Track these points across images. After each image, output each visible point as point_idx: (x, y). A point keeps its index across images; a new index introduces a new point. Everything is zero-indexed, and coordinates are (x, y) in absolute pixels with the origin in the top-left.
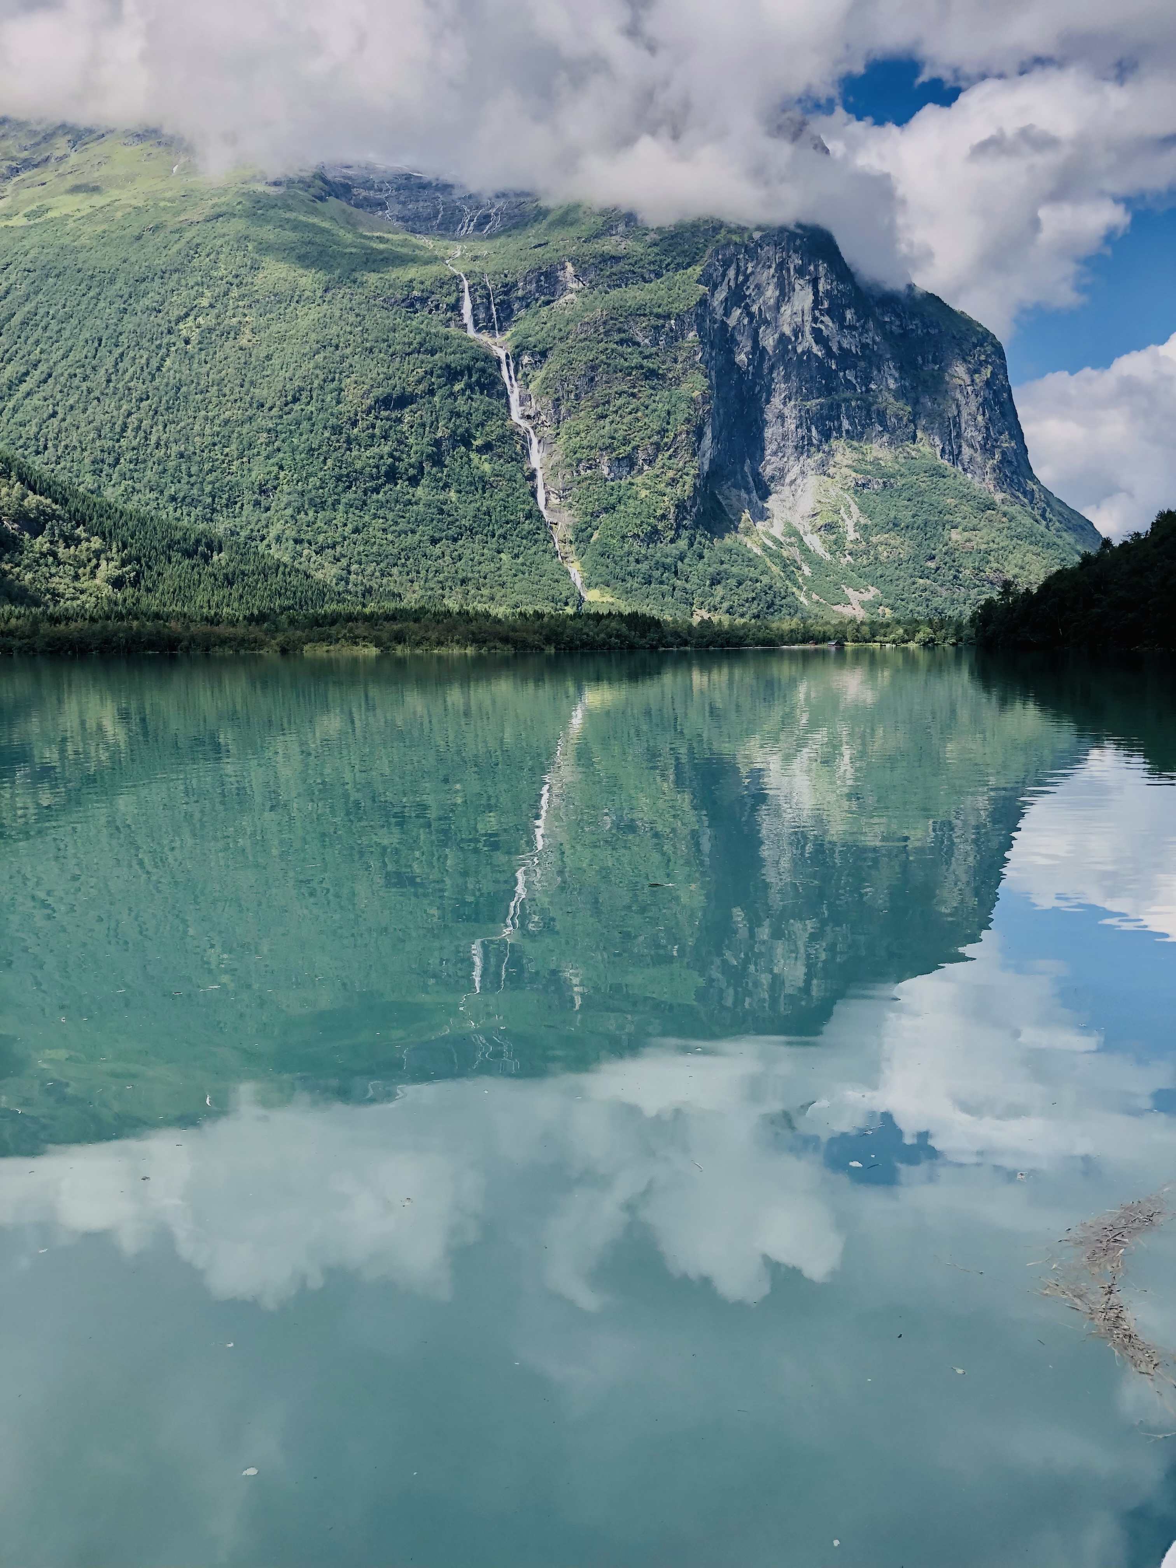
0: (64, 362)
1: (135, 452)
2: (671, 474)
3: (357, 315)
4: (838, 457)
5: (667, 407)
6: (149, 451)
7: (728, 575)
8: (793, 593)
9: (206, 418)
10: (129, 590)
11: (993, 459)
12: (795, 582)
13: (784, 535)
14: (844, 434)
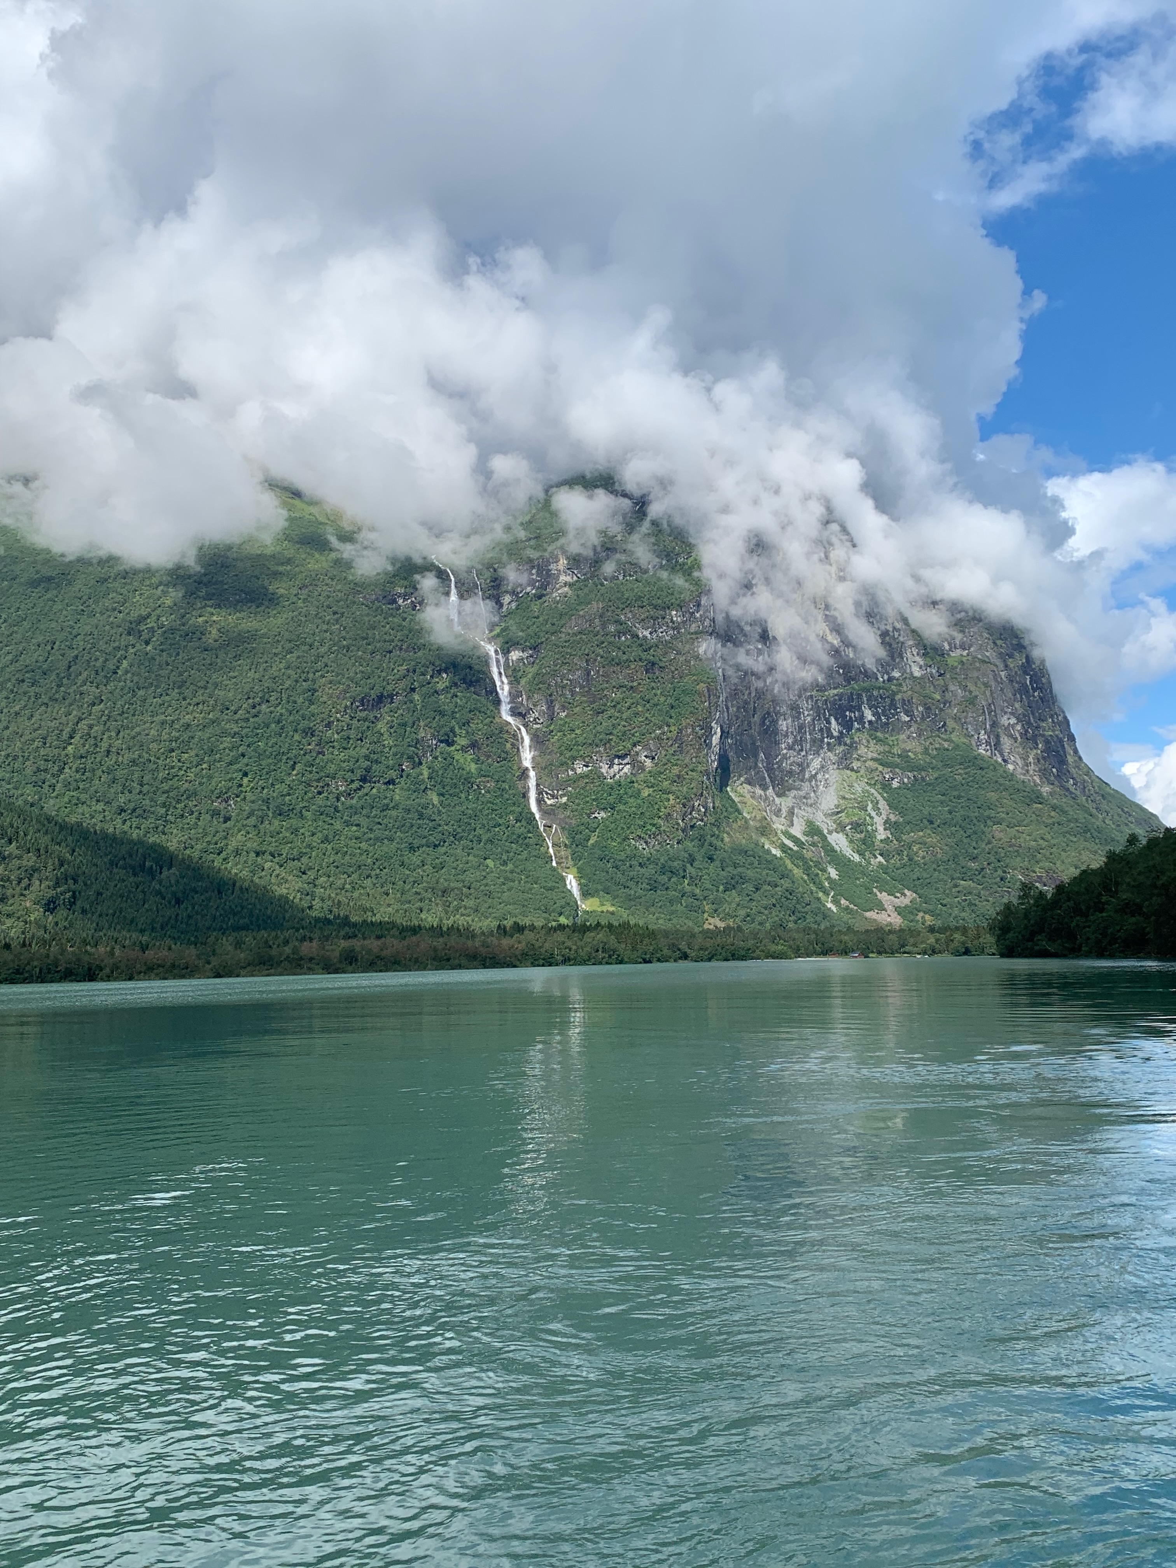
0: (12, 668)
1: (83, 760)
2: (676, 770)
3: (335, 613)
4: (862, 750)
5: (670, 701)
6: (98, 759)
7: (743, 879)
8: (819, 899)
9: (163, 723)
10: (62, 913)
11: (1037, 748)
12: (821, 888)
13: (806, 834)
14: (867, 725)
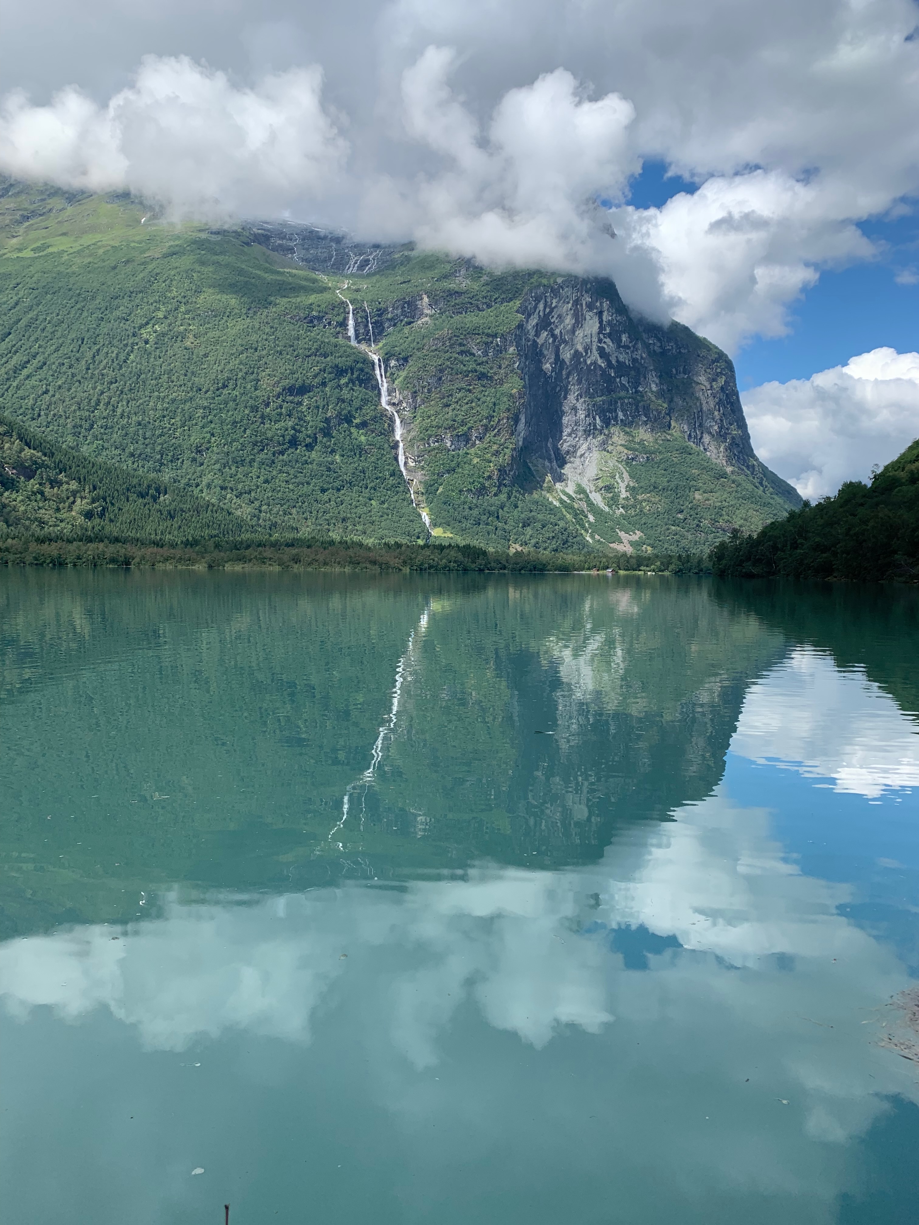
0: (56, 355)
1: (105, 420)
2: (495, 447)
3: (272, 327)
4: (615, 439)
5: (493, 400)
6: (115, 420)
7: (535, 520)
8: (582, 534)
9: (158, 397)
10: (97, 521)
11: (725, 442)
12: (583, 527)
13: (576, 492)
14: (619, 422)
